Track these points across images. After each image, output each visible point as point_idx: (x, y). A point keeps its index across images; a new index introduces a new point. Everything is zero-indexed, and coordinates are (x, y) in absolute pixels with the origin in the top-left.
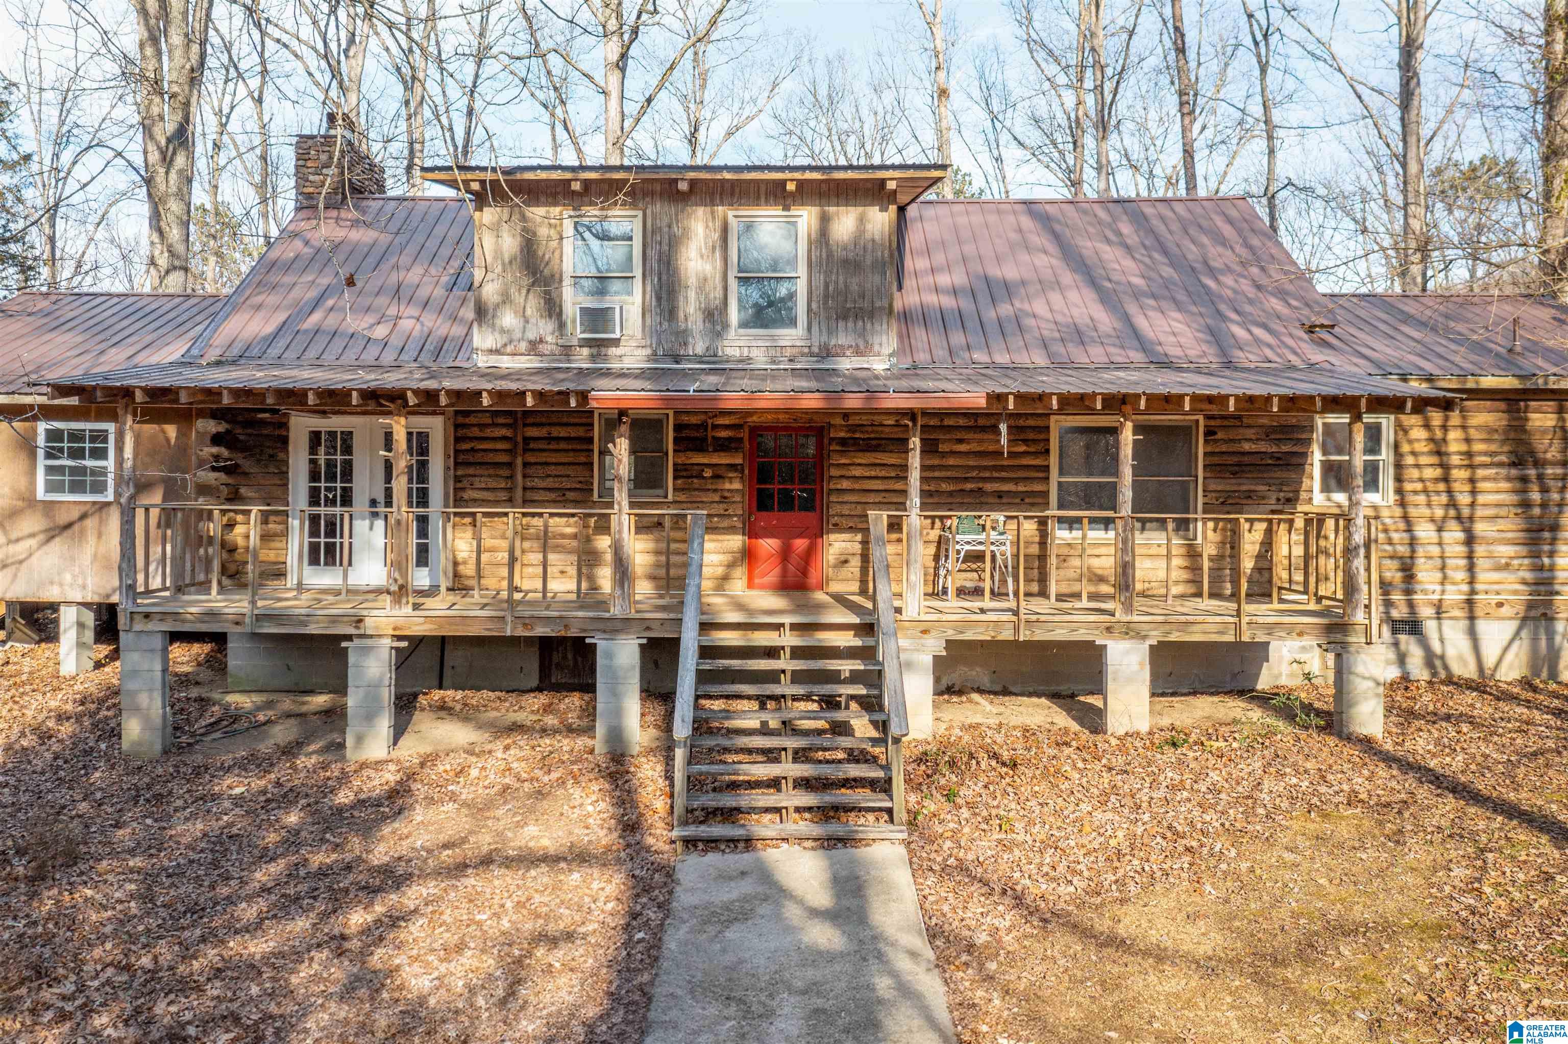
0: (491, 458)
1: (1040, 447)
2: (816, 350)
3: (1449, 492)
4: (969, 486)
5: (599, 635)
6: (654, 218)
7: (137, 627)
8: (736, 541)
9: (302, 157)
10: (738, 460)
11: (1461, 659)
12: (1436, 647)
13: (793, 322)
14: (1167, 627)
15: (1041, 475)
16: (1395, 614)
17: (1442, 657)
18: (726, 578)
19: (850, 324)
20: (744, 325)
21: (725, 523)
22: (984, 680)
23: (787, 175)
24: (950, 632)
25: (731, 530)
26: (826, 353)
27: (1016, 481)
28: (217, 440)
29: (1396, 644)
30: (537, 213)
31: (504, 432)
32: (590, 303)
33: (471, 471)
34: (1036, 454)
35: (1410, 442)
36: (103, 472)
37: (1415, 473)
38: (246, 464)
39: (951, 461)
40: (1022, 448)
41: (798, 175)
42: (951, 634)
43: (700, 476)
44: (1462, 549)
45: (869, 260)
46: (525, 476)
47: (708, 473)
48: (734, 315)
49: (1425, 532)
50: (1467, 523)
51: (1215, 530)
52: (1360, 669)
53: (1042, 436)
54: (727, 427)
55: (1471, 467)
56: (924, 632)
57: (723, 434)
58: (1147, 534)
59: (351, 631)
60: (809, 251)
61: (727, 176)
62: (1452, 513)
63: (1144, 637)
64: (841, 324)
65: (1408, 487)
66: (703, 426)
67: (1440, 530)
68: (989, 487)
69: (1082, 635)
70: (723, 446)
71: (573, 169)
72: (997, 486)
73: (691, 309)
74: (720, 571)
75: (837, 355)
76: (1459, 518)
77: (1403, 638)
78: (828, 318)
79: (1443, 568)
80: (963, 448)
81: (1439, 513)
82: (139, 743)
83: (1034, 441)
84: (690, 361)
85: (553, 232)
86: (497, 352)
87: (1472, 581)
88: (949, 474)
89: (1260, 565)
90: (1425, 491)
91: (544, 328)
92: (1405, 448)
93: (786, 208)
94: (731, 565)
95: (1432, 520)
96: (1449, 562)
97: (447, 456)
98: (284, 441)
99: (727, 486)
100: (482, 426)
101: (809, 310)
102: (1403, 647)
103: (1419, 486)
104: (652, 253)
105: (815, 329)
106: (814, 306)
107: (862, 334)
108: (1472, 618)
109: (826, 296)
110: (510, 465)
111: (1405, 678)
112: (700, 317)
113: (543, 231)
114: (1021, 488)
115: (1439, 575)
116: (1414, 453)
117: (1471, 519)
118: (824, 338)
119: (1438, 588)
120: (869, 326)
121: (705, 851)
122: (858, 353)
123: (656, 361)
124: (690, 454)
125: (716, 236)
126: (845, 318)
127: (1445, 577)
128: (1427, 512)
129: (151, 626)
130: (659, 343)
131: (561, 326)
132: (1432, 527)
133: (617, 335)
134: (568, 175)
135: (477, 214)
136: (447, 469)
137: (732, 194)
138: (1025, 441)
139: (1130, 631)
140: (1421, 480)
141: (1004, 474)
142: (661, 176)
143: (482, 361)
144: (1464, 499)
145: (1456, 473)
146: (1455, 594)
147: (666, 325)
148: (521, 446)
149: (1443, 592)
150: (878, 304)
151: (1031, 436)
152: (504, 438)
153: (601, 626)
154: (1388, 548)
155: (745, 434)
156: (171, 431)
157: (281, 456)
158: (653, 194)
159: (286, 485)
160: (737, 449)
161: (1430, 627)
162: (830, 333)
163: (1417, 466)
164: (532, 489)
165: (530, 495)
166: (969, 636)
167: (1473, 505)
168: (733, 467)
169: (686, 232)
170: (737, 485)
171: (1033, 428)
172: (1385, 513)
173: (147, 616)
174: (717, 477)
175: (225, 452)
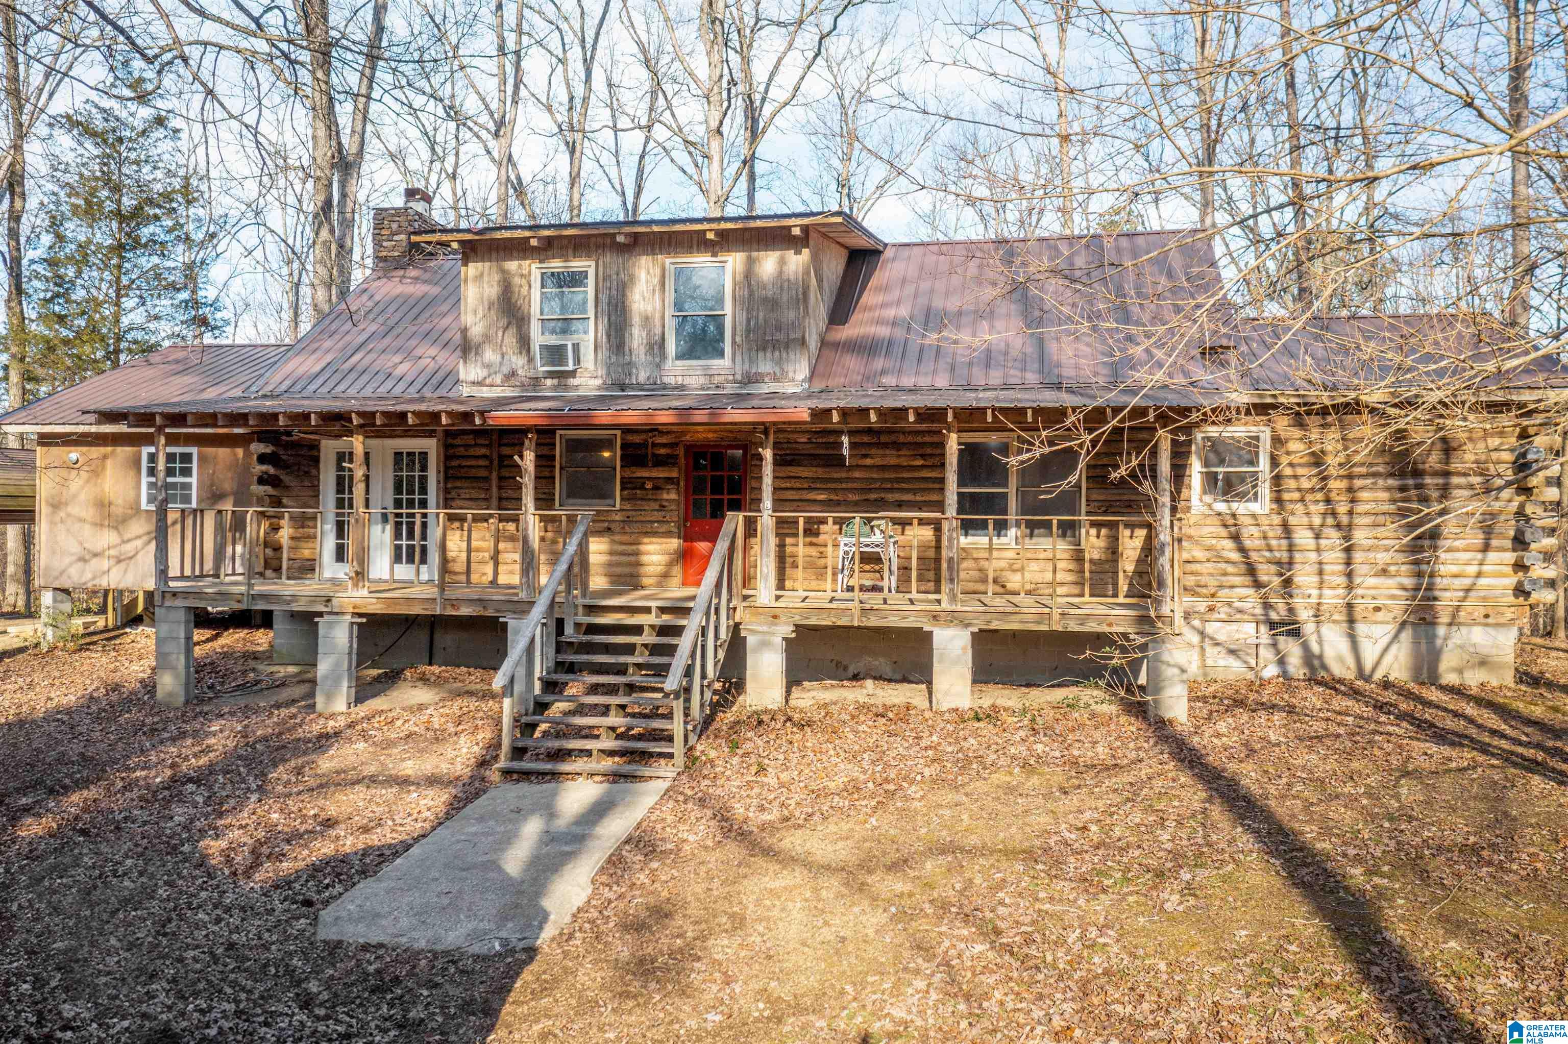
0: (473, 473)
1: (936, 461)
2: (739, 377)
3: (1328, 501)
4: (873, 496)
5: (510, 615)
6: (605, 267)
7: (168, 603)
8: (674, 543)
9: (378, 226)
10: (675, 474)
11: (1341, 660)
12: (1315, 648)
13: (721, 354)
14: (989, 616)
15: (937, 486)
16: (1274, 616)
17: (1320, 657)
18: (666, 575)
19: (769, 355)
20: (678, 357)
21: (664, 529)
22: (886, 668)
23: (706, 226)
24: (797, 618)
25: (668, 534)
26: (750, 379)
27: (914, 491)
28: (262, 459)
29: (1274, 645)
30: (512, 266)
31: (483, 451)
32: (553, 340)
33: (458, 484)
34: (932, 467)
35: (1288, 453)
36: (187, 486)
37: (1292, 484)
38: (286, 479)
39: (857, 474)
40: (919, 462)
41: (714, 226)
42: (798, 619)
43: (642, 488)
44: (1341, 556)
45: (785, 297)
46: (500, 488)
47: (649, 486)
48: (671, 347)
49: (1303, 538)
50: (1346, 530)
51: (1098, 536)
52: (1166, 657)
53: (938, 451)
54: (664, 445)
55: (1350, 477)
56: (775, 617)
57: (663, 451)
58: (1035, 540)
59: (320, 608)
60: (734, 291)
61: (656, 229)
62: (1330, 521)
63: (967, 626)
64: (761, 354)
65: (1286, 496)
66: (644, 445)
67: (1317, 537)
68: (890, 497)
69: (911, 622)
70: (660, 462)
71: (530, 228)
72: (897, 496)
73: (635, 344)
74: (660, 569)
75: (757, 382)
76: (1338, 526)
77: (1281, 639)
78: (750, 350)
79: (1321, 573)
80: (868, 462)
81: (1317, 521)
82: (170, 694)
83: (931, 455)
84: (633, 389)
85: (524, 281)
86: (480, 384)
87: (1350, 587)
88: (855, 485)
89: (1140, 569)
90: (1302, 500)
91: (518, 362)
92: (1284, 460)
93: (714, 255)
94: (670, 564)
95: (1311, 527)
96: (1327, 568)
97: (439, 472)
98: (316, 460)
99: (665, 496)
100: (467, 446)
101: (734, 342)
102: (1281, 646)
103: (1296, 496)
104: (604, 298)
105: (738, 359)
106: (738, 339)
107: (779, 362)
108: (1351, 621)
109: (748, 331)
110: (487, 479)
111: (1285, 674)
112: (642, 350)
113: (517, 280)
114: (918, 498)
115: (1315, 579)
116: (1291, 465)
117: (1350, 526)
118: (746, 367)
119: (1315, 592)
120: (784, 355)
121: (518, 781)
122: (776, 380)
123: (607, 389)
124: (633, 469)
125: (656, 281)
126: (764, 349)
127: (1322, 582)
128: (1305, 520)
129: (179, 603)
130: (608, 374)
131: (531, 360)
132: (1309, 534)
133: (571, 367)
134: (527, 234)
135: (463, 269)
136: (438, 482)
137: (670, 244)
138: (923, 456)
139: (955, 619)
140: (1299, 490)
141: (904, 485)
142: (602, 231)
143: (466, 391)
144: (1342, 509)
145: (1334, 484)
146: (1333, 597)
147: (614, 359)
148: (496, 463)
149: (1320, 597)
150: (792, 336)
151: (929, 451)
152: (484, 457)
153: (511, 607)
154: (1267, 554)
155: (681, 451)
156: (240, 452)
157: (314, 472)
158: (604, 246)
159: (317, 496)
160: (674, 464)
161: (1309, 628)
162: (751, 362)
163: (1296, 477)
164: (507, 499)
165: (505, 503)
166: (813, 621)
167: (1350, 513)
168: (669, 480)
169: (632, 278)
170: (673, 496)
171: (932, 444)
172: (1264, 521)
173: (174, 594)
174: (656, 488)
175: (271, 470)
